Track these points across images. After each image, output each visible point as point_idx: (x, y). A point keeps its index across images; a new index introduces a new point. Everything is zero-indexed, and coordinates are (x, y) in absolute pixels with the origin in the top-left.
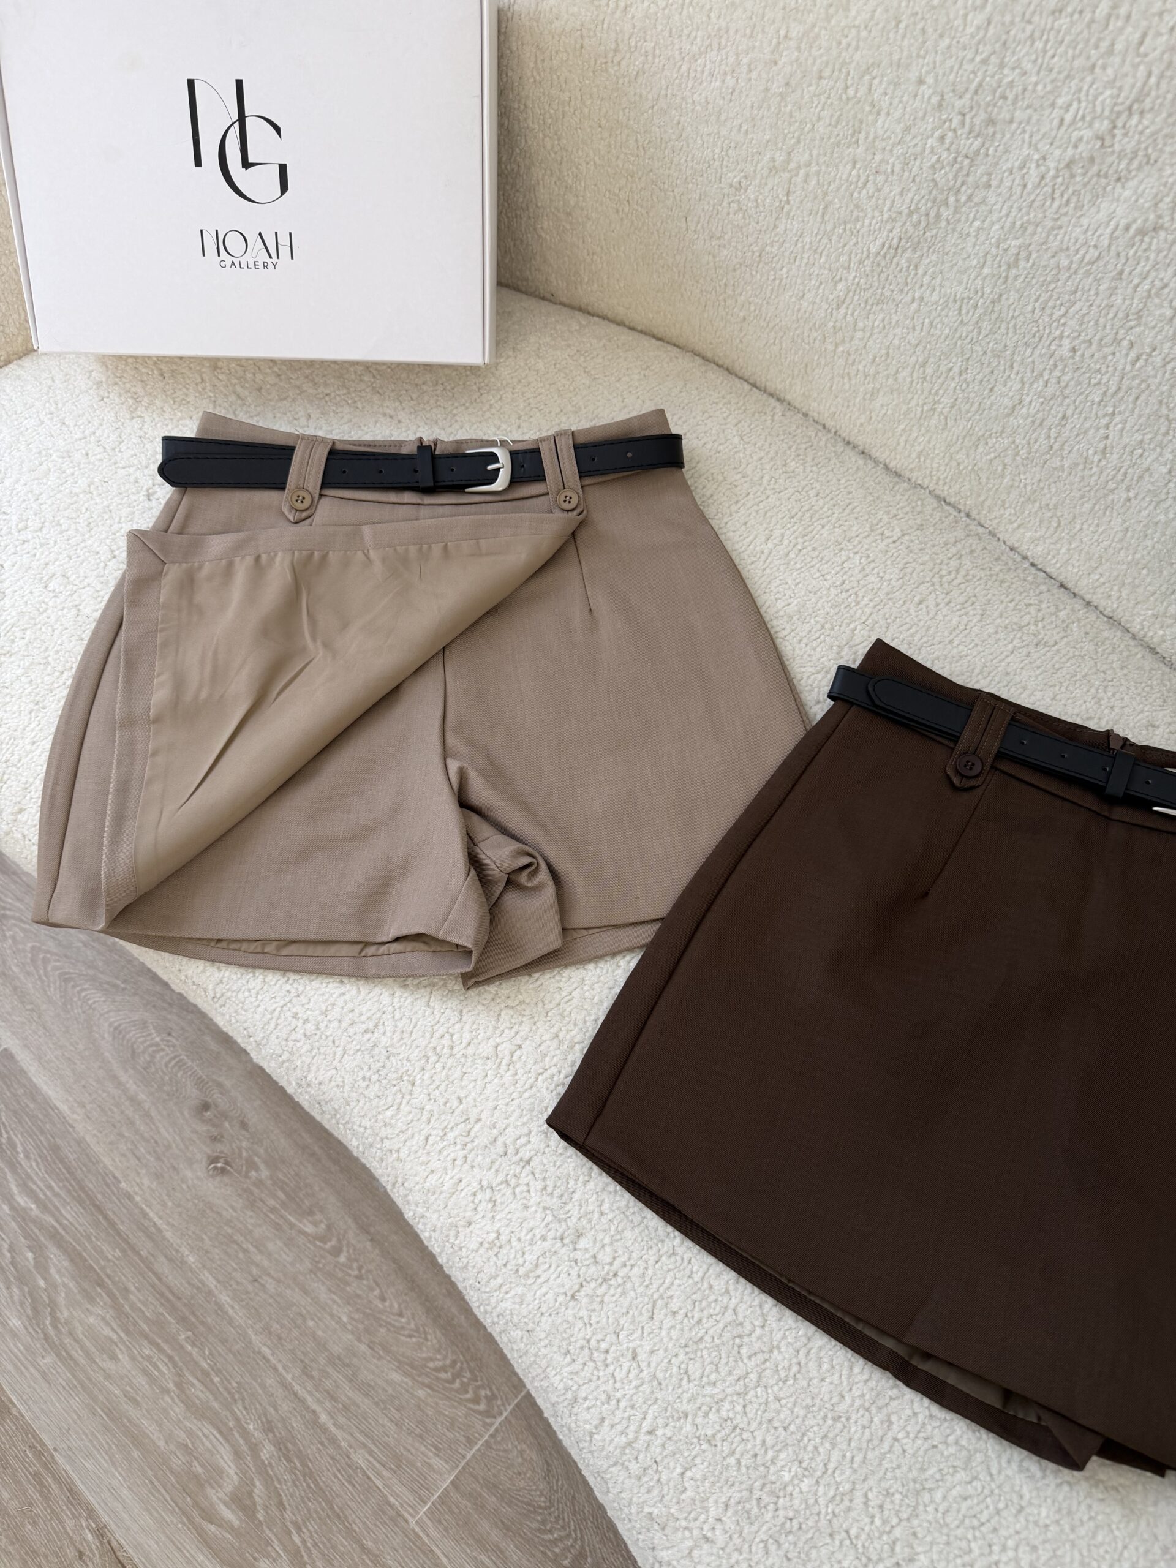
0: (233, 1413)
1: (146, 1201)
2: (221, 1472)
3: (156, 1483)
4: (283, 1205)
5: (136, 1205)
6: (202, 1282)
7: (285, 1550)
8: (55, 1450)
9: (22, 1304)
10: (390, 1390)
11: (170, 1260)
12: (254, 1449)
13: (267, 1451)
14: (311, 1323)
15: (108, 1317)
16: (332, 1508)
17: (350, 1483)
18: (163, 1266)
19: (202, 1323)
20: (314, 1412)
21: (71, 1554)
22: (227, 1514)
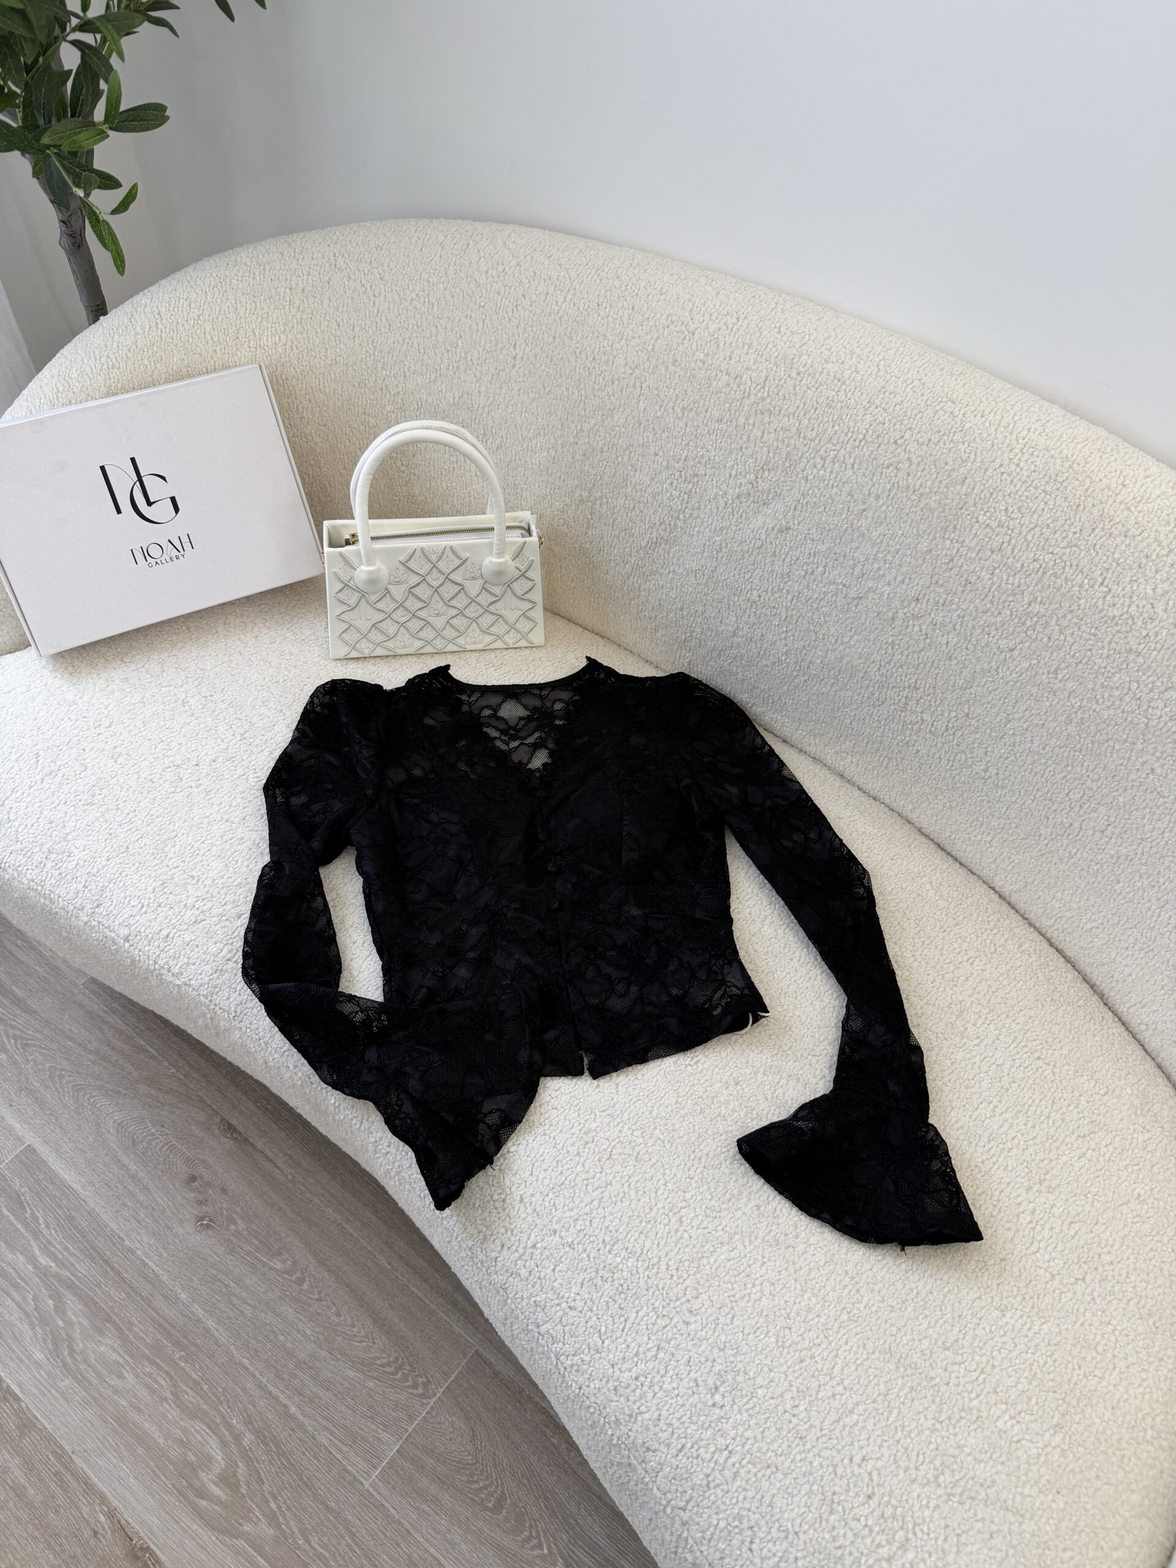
0: (220, 1412)
1: (146, 1254)
2: (210, 1459)
3: (158, 1472)
4: (257, 1249)
5: (138, 1258)
6: (194, 1315)
7: (264, 1515)
8: (73, 1452)
9: (44, 1341)
10: (346, 1385)
11: (166, 1297)
12: (237, 1438)
13: (248, 1439)
14: (281, 1338)
15: (116, 1345)
16: (301, 1479)
17: (315, 1458)
18: (160, 1303)
19: (193, 1344)
20: (285, 1406)
21: (87, 1533)
22: (216, 1491)
